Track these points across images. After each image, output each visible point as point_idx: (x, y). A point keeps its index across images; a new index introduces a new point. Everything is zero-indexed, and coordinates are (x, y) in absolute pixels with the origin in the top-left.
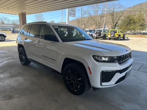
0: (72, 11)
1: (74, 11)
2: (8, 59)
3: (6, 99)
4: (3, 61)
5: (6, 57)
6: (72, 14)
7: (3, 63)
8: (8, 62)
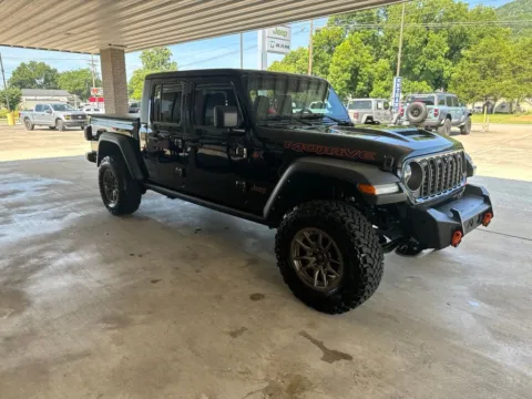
0: (276, 36)
1: (285, 34)
2: (80, 206)
3: (109, 326)
4: (65, 214)
5: (71, 198)
6: (278, 45)
7: (66, 219)
8: (83, 214)
